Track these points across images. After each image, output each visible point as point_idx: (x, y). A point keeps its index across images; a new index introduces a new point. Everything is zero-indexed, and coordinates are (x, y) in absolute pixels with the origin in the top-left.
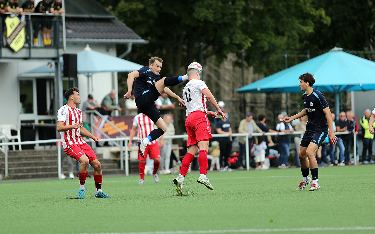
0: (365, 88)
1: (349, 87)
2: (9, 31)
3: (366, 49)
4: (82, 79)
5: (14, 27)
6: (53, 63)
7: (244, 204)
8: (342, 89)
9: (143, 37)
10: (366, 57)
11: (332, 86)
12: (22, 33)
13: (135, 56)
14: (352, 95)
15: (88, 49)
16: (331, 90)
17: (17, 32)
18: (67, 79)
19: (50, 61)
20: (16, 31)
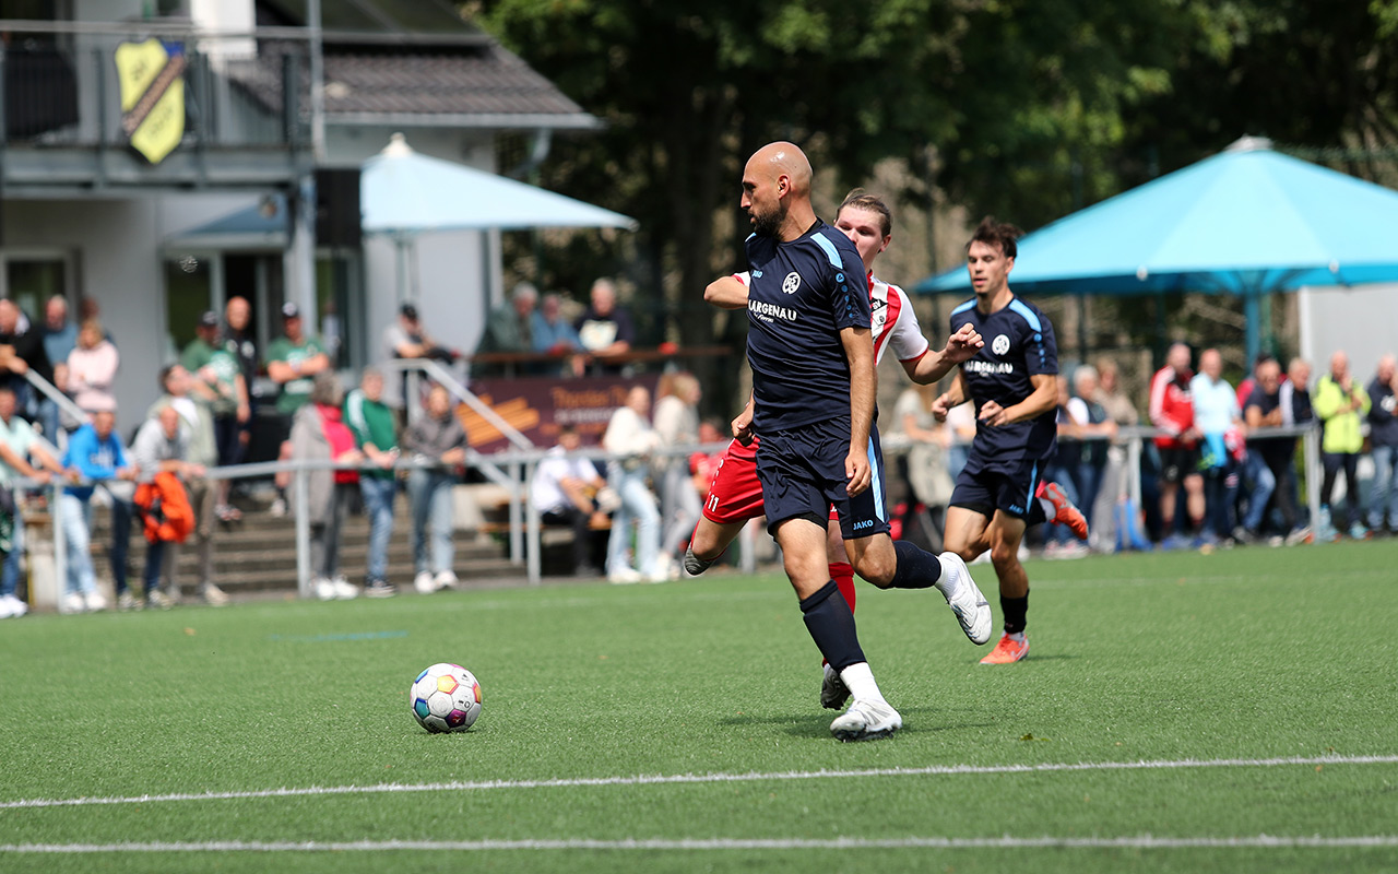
0: (1348, 277)
1: (1294, 274)
2: (131, 91)
3: (1352, 141)
4: (379, 254)
5: (146, 78)
6: (280, 199)
7: (938, 678)
8: (1270, 281)
9: (586, 105)
10: (1353, 170)
11: (1236, 273)
12: (174, 97)
13: (562, 174)
14: (1307, 302)
15: (398, 150)
16: (1233, 284)
17: (155, 93)
18: (326, 253)
19: (269, 192)
20: (152, 93)
